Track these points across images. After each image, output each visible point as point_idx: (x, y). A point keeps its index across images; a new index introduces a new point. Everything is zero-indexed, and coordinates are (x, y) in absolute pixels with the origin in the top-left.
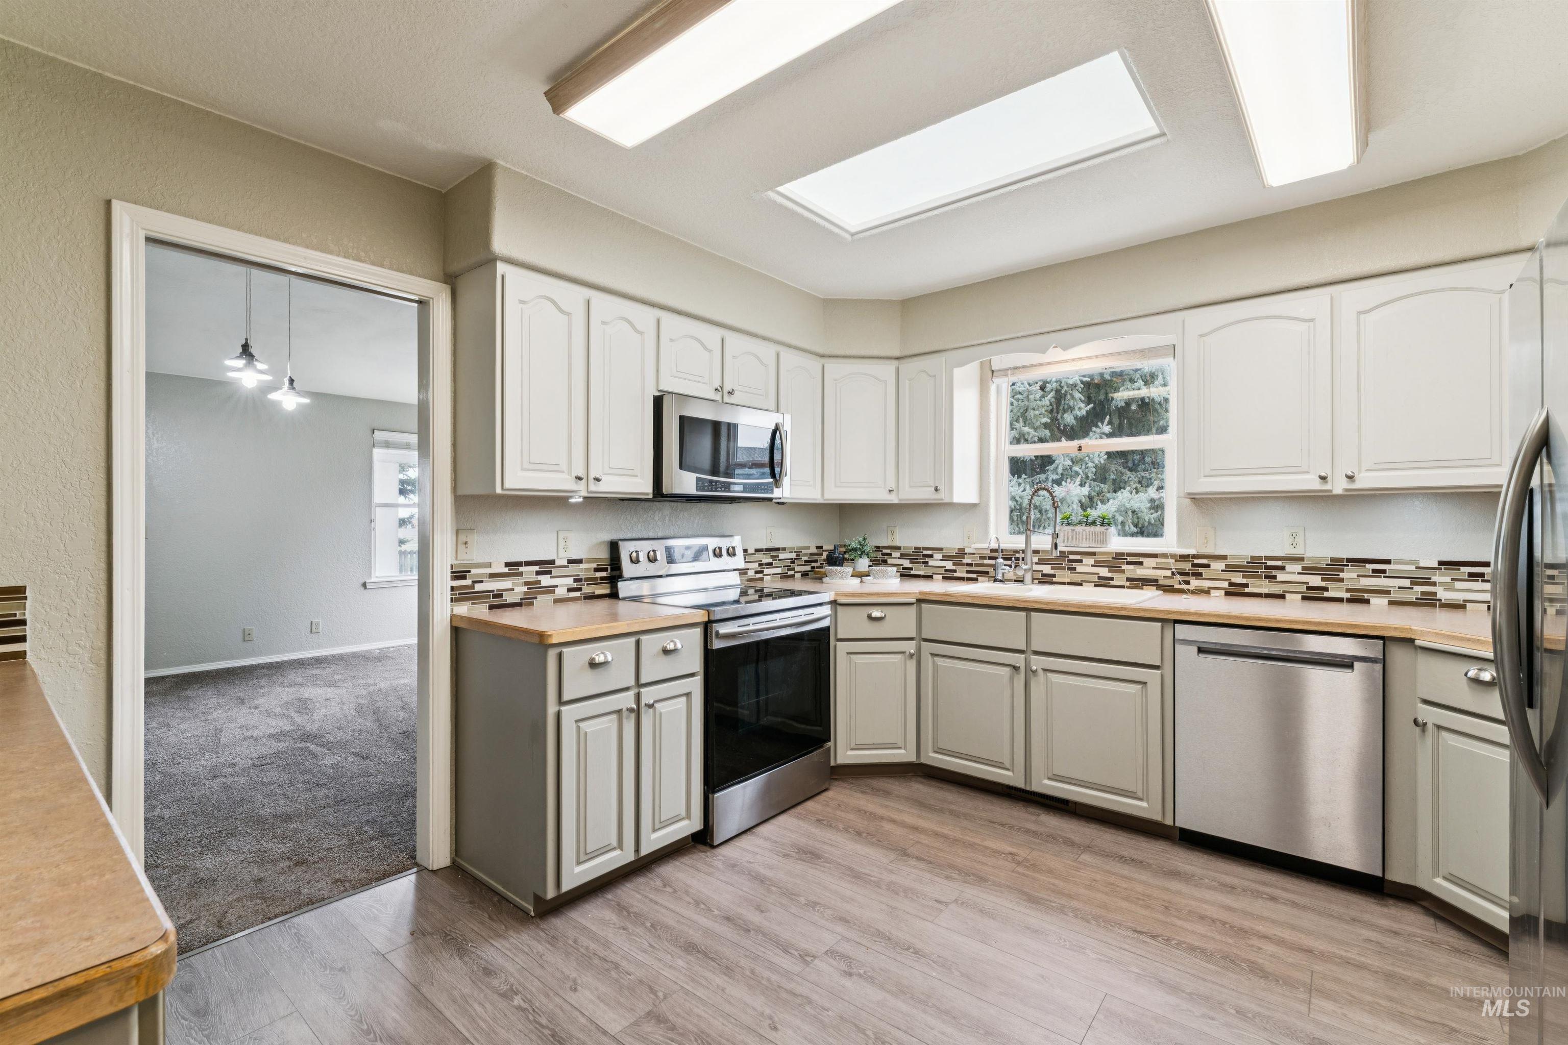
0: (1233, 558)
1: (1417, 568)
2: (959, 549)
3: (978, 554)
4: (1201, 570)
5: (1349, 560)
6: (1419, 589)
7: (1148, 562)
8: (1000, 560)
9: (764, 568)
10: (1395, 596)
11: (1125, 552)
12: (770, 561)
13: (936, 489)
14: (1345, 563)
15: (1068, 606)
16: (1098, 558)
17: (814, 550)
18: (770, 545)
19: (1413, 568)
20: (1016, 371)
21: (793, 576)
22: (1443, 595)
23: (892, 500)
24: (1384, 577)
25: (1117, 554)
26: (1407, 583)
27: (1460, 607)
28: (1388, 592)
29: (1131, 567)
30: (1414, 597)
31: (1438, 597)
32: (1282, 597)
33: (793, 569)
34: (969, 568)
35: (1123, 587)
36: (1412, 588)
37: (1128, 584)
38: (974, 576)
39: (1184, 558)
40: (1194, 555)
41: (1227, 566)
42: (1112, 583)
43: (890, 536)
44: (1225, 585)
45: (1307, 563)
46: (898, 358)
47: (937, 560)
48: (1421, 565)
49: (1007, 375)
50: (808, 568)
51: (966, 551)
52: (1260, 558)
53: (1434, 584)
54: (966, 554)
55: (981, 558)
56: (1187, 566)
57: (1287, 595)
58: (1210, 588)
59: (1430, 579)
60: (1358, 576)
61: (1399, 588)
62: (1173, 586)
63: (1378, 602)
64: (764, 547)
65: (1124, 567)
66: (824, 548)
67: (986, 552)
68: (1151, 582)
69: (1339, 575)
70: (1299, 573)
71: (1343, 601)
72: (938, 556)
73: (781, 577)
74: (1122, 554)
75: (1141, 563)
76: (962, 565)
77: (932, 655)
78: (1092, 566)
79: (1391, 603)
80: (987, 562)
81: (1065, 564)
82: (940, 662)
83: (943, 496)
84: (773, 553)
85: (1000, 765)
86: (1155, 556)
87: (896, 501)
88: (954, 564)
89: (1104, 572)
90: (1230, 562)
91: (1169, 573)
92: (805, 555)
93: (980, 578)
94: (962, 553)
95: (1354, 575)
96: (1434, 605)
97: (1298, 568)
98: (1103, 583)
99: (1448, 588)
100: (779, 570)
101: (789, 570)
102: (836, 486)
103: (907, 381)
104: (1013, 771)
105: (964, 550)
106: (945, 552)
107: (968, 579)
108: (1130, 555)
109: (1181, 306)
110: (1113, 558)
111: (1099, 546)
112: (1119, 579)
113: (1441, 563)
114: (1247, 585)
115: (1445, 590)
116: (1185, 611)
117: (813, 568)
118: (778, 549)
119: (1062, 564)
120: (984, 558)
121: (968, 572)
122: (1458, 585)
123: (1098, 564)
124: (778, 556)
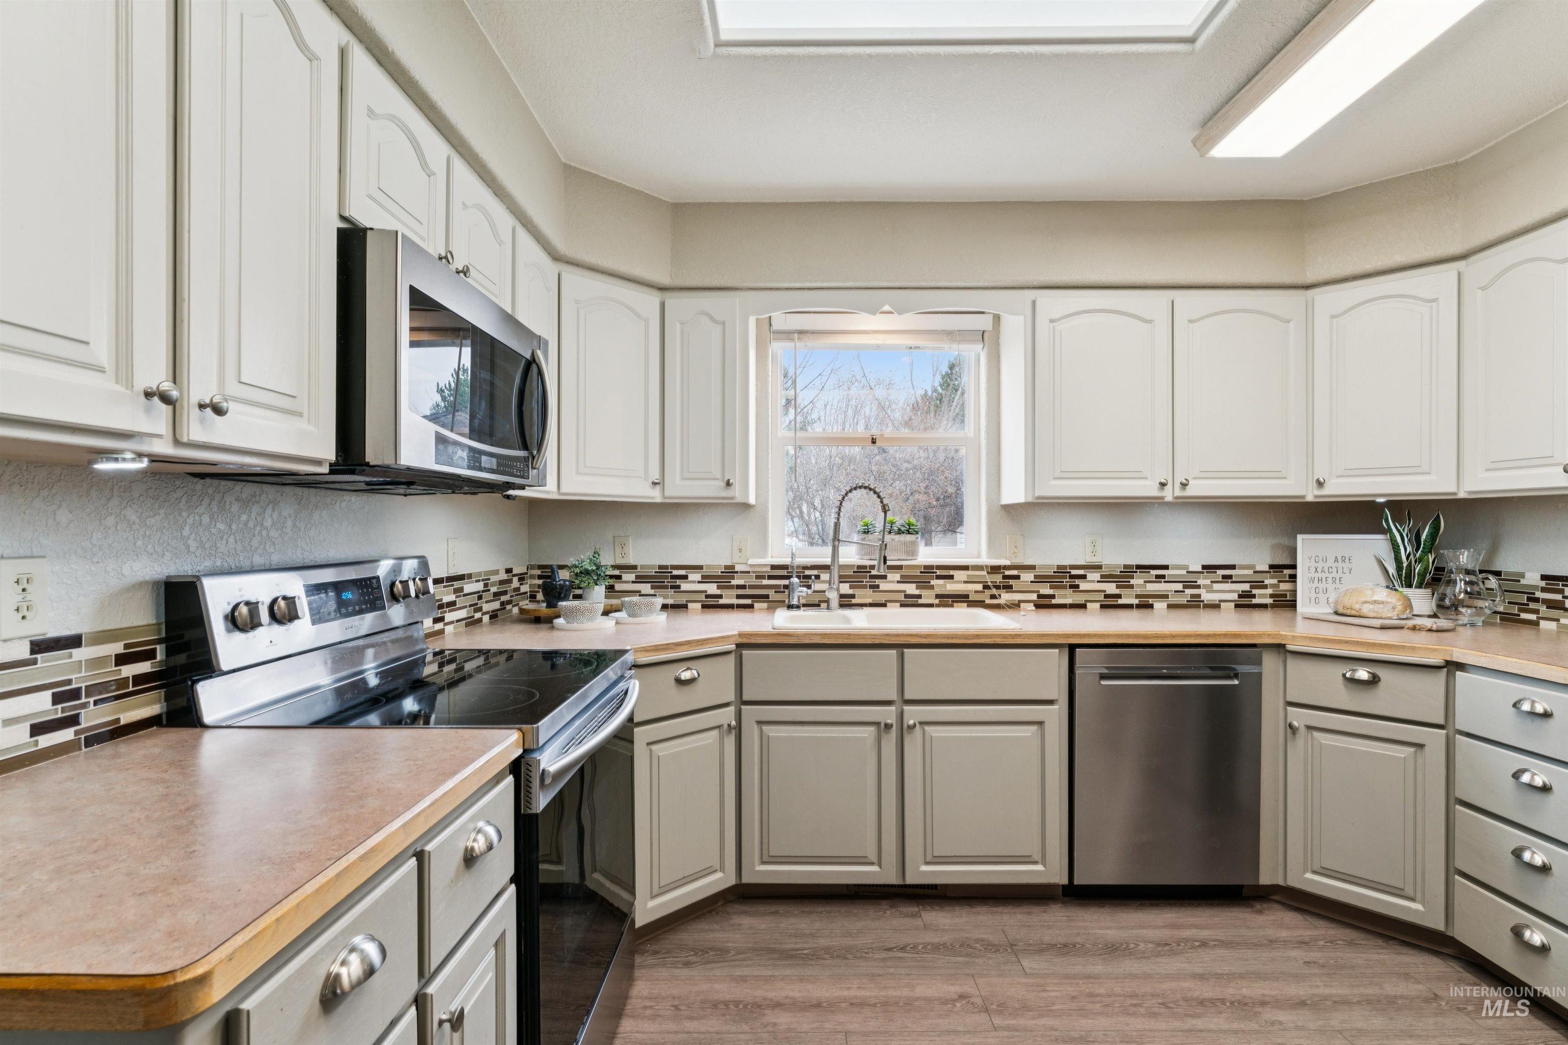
0: (1042, 568)
1: (1188, 572)
2: (726, 567)
3: (754, 572)
4: (1011, 582)
5: (1139, 567)
6: (1189, 592)
7: (959, 575)
8: (795, 580)
9: (445, 612)
10: (1173, 600)
11: (935, 564)
12: (451, 598)
13: (728, 484)
14: (1135, 570)
15: (952, 638)
16: (905, 572)
17: (503, 576)
18: (453, 572)
19: (1184, 572)
20: (802, 336)
21: (480, 620)
22: (1206, 597)
23: (653, 498)
24: (1165, 582)
25: (926, 567)
26: (1179, 587)
27: (1215, 606)
28: (1166, 596)
29: (941, 582)
30: (1186, 600)
31: (1202, 598)
32: (1083, 606)
33: (480, 609)
34: (740, 592)
35: (931, 605)
36: (1184, 592)
37: (937, 601)
38: (749, 601)
39: (995, 569)
40: (1005, 566)
41: (1036, 577)
42: (920, 601)
43: (618, 550)
44: (1034, 597)
45: (1105, 571)
46: (662, 289)
47: (694, 582)
48: (1191, 570)
49: (792, 340)
50: (496, 605)
51: (736, 570)
52: (1065, 567)
53: (1199, 587)
54: (737, 572)
55: (758, 577)
56: (998, 578)
57: (1089, 605)
58: (1020, 601)
59: (1196, 582)
60: (1145, 582)
61: (1175, 592)
62: (984, 601)
63: (1160, 606)
64: (444, 575)
65: (934, 582)
66: (514, 572)
67: (765, 570)
68: (961, 598)
69: (1129, 582)
70: (1098, 582)
71: (1133, 608)
72: (695, 576)
73: (467, 625)
74: (932, 567)
75: (951, 577)
76: (732, 587)
77: (760, 723)
78: (898, 582)
79: (1170, 606)
80: (766, 582)
81: (866, 581)
82: (772, 731)
83: (736, 493)
84: (457, 584)
85: (864, 860)
86: (965, 568)
87: (658, 499)
88: (719, 587)
89: (911, 589)
90: (1038, 572)
91: (979, 587)
92: (493, 584)
93: (756, 605)
94: (730, 571)
95: (1141, 581)
96: (1199, 607)
97: (1096, 576)
98: (910, 602)
99: (1210, 590)
100: (462, 614)
101: (476, 611)
102: (578, 473)
103: (678, 325)
104: (880, 865)
105: (733, 567)
106: (705, 571)
107: (740, 606)
108: (940, 567)
109: (1035, 284)
110: (921, 572)
111: (910, 558)
112: (928, 597)
113: (1204, 567)
114: (1053, 597)
115: (1207, 592)
116: (1085, 633)
117: (502, 604)
118: (461, 578)
119: (863, 582)
120: (762, 577)
121: (739, 597)
122: (1216, 586)
123: (904, 580)
124: (461, 589)
